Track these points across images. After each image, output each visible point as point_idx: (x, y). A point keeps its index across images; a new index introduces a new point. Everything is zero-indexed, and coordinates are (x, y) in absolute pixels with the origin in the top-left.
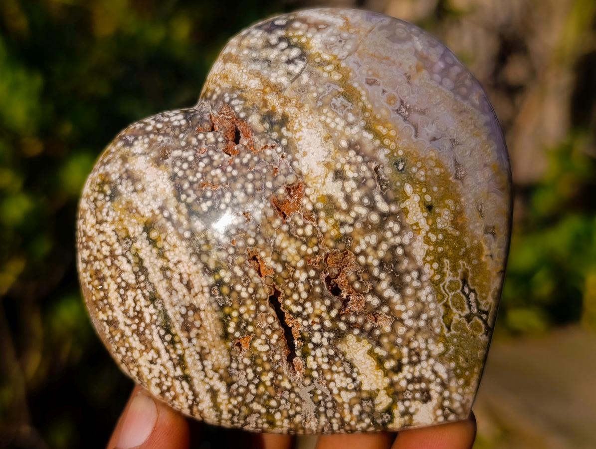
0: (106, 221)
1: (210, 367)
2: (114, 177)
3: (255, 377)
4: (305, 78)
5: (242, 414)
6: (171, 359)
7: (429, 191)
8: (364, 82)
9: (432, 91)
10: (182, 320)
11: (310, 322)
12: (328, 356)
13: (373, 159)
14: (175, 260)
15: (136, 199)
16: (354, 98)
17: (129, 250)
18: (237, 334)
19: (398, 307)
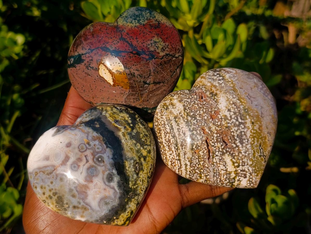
0: (164, 115)
1: (186, 157)
2: (167, 104)
3: (198, 162)
4: (223, 85)
5: (193, 173)
6: (176, 154)
7: (253, 119)
8: (239, 88)
9: (257, 93)
10: (181, 143)
11: (216, 148)
12: (219, 159)
13: (239, 108)
14: (182, 127)
15: (173, 110)
16: (236, 91)
17: (169, 123)
18: (195, 149)
19: (241, 149)
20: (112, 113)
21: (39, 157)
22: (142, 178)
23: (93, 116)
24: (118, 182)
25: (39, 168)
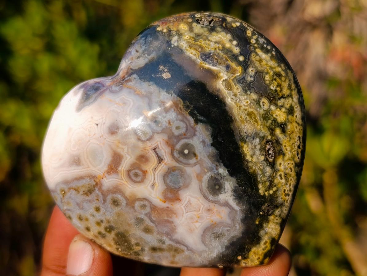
20: (193, 38)
21: (61, 159)
22: (283, 171)
23: (153, 51)
24: (235, 191)
25: (66, 182)
